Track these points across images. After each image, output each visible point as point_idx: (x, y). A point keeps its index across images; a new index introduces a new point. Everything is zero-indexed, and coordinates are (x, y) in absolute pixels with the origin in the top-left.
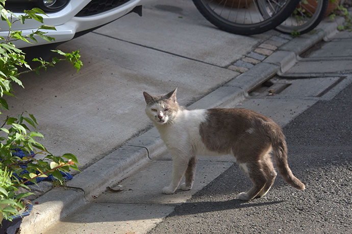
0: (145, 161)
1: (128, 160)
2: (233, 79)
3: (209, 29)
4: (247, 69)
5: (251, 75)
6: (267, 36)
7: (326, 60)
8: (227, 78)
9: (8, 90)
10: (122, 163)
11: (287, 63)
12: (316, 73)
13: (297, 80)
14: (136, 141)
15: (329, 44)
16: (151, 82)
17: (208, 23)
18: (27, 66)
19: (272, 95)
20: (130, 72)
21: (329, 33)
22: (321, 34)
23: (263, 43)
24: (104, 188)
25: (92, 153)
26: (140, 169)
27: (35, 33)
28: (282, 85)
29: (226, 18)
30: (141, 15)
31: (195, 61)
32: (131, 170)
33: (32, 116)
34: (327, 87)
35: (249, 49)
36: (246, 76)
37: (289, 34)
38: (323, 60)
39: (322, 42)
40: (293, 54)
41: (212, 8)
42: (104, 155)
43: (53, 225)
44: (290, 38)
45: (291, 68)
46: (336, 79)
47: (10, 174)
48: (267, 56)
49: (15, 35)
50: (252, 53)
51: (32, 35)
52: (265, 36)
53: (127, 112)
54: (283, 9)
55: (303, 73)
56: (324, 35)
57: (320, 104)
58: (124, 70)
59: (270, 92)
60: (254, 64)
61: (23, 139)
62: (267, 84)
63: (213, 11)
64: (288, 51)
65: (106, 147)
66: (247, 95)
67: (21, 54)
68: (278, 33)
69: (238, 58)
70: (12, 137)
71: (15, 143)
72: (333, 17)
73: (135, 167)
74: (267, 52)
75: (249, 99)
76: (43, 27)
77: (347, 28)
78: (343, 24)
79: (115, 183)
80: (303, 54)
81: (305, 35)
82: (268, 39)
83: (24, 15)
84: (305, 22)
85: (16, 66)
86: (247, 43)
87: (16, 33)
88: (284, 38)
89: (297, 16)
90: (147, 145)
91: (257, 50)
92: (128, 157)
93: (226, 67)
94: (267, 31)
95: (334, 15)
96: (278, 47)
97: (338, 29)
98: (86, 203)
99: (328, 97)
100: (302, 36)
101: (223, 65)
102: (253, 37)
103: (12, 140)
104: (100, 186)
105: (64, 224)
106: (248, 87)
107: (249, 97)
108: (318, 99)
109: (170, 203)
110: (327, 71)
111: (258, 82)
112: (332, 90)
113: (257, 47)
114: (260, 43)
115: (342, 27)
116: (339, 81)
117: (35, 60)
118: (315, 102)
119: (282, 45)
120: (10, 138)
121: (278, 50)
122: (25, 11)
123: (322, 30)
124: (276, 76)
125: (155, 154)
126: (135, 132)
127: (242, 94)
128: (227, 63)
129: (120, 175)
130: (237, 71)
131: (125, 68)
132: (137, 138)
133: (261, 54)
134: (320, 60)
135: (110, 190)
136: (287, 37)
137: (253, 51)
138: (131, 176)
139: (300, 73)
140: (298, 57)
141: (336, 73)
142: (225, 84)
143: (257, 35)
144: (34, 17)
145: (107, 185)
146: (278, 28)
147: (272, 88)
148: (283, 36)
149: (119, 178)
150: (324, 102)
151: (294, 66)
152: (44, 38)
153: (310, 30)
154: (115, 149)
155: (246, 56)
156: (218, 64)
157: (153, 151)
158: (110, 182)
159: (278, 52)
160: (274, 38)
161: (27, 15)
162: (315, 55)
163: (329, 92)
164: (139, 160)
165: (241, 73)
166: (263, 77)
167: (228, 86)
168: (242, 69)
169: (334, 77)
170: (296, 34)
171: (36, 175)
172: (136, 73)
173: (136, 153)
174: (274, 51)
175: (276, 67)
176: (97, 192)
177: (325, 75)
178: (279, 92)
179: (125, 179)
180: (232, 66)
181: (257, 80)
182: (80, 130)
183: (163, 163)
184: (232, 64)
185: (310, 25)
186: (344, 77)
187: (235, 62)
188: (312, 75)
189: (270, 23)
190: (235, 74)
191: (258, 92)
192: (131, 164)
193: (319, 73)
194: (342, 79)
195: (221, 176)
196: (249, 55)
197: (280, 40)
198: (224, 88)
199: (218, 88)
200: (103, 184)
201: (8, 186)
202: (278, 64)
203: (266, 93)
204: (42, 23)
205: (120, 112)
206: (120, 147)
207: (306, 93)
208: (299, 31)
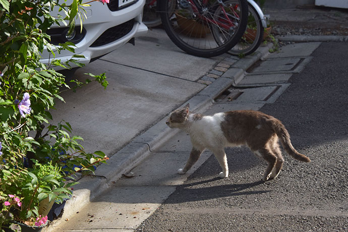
0: (147, 153)
1: (136, 153)
2: (202, 90)
3: (179, 54)
4: (211, 82)
5: (215, 86)
6: (222, 58)
7: (266, 74)
8: (198, 89)
9: (52, 105)
10: (132, 156)
11: (238, 77)
12: (260, 84)
13: (247, 89)
14: (139, 139)
15: (265, 62)
16: (144, 94)
17: (178, 49)
18: (67, 86)
19: (231, 101)
20: (127, 87)
21: (264, 55)
22: (259, 55)
23: (219, 63)
24: (120, 175)
25: (108, 149)
26: (145, 160)
27: (69, 61)
28: (237, 93)
29: (192, 45)
30: (134, 45)
31: (173, 78)
32: (138, 161)
33: (68, 124)
34: (269, 94)
35: (211, 67)
36: (211, 87)
37: (237, 56)
38: (263, 74)
39: (260, 61)
40: (242, 70)
41: (181, 38)
42: (117, 151)
43: (86, 205)
44: (238, 59)
45: (241, 81)
46: (275, 87)
47: (59, 169)
48: (224, 72)
49: (55, 63)
50: (213, 70)
51: (67, 62)
52: (221, 57)
53: (129, 117)
54: (233, 38)
55: (250, 84)
56: (261, 56)
57: (267, 106)
58: (122, 86)
59: (229, 98)
60: (216, 79)
61: (68, 142)
62: (226, 93)
63: (182, 40)
64: (238, 68)
65: (118, 144)
66: (213, 101)
67: (62, 77)
68: (229, 55)
69: (204, 74)
70: (59, 140)
71: (61, 145)
72: (265, 42)
73: (141, 158)
74: (223, 70)
75: (216, 104)
76: (75, 56)
77: (275, 50)
78: (273, 47)
79: (127, 171)
80: (249, 70)
81: (248, 56)
82: (223, 60)
83: (59, 47)
84: (248, 47)
85: (58, 86)
86: (208, 63)
87: (56, 61)
88: (234, 59)
89: (242, 43)
90: (148, 141)
91: (216, 68)
92: (135, 151)
93: (196, 81)
94: (222, 54)
95: (266, 41)
96: (231, 66)
97: (270, 52)
98: (108, 187)
99: (272, 100)
100: (246, 57)
101: (194, 80)
102: (212, 59)
103: (59, 143)
104: (117, 174)
105: (94, 204)
106: (213, 95)
107: (215, 103)
108: (265, 102)
109: (172, 184)
110: (268, 82)
111: (220, 91)
112: (273, 95)
113: (215, 66)
114: (218, 63)
115: (272, 50)
116: (276, 89)
117: (71, 81)
118: (264, 104)
119: (233, 64)
120: (58, 142)
121: (231, 67)
122: (60, 44)
123: (259, 52)
124: (232, 86)
125: (154, 148)
126: (138, 132)
127: (210, 101)
128: (196, 78)
129: (131, 165)
130: (204, 84)
131: (123, 84)
132: (139, 137)
133: (220, 71)
134: (261, 74)
135: (124, 176)
136: (236, 58)
137: (214, 69)
138: (138, 165)
139: (249, 84)
140: (245, 72)
141: (274, 83)
142: (197, 94)
143: (215, 57)
144: (67, 48)
145: (122, 173)
146: (229, 52)
147: (231, 96)
148: (232, 57)
149: (130, 168)
150: (270, 105)
151: (243, 79)
152: (77, 64)
153: (252, 52)
154: (125, 145)
155: (209, 73)
156: (190, 79)
157: (152, 146)
158: (124, 171)
159: (232, 69)
160: (227, 59)
161: (62, 47)
162: (257, 70)
163: (272, 97)
164: (143, 153)
165: (208, 85)
166: (223, 87)
167: (199, 95)
168: (208, 82)
169: (273, 86)
170: (242, 56)
171: (79, 169)
172: (131, 88)
173: (141, 148)
174: (228, 69)
175: (232, 80)
176: (115, 179)
177: (266, 85)
178: (235, 98)
179: (135, 167)
180: (200, 80)
181: (220, 90)
182: (96, 132)
183: (161, 154)
184: (200, 79)
185: (252, 49)
186: (280, 86)
187: (202, 77)
188: (257, 85)
189: (224, 48)
190: (203, 86)
191: (220, 99)
192: (138, 157)
193: (262, 84)
194: (278, 87)
195: (206, 162)
196: (211, 72)
197: (231, 61)
198: (197, 97)
199: (192, 97)
200: (119, 172)
201: (58, 178)
202: (232, 78)
203: (227, 99)
204: (74, 52)
205: (124, 117)
206: (128, 144)
207: (256, 99)
208: (244, 53)
